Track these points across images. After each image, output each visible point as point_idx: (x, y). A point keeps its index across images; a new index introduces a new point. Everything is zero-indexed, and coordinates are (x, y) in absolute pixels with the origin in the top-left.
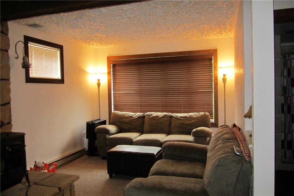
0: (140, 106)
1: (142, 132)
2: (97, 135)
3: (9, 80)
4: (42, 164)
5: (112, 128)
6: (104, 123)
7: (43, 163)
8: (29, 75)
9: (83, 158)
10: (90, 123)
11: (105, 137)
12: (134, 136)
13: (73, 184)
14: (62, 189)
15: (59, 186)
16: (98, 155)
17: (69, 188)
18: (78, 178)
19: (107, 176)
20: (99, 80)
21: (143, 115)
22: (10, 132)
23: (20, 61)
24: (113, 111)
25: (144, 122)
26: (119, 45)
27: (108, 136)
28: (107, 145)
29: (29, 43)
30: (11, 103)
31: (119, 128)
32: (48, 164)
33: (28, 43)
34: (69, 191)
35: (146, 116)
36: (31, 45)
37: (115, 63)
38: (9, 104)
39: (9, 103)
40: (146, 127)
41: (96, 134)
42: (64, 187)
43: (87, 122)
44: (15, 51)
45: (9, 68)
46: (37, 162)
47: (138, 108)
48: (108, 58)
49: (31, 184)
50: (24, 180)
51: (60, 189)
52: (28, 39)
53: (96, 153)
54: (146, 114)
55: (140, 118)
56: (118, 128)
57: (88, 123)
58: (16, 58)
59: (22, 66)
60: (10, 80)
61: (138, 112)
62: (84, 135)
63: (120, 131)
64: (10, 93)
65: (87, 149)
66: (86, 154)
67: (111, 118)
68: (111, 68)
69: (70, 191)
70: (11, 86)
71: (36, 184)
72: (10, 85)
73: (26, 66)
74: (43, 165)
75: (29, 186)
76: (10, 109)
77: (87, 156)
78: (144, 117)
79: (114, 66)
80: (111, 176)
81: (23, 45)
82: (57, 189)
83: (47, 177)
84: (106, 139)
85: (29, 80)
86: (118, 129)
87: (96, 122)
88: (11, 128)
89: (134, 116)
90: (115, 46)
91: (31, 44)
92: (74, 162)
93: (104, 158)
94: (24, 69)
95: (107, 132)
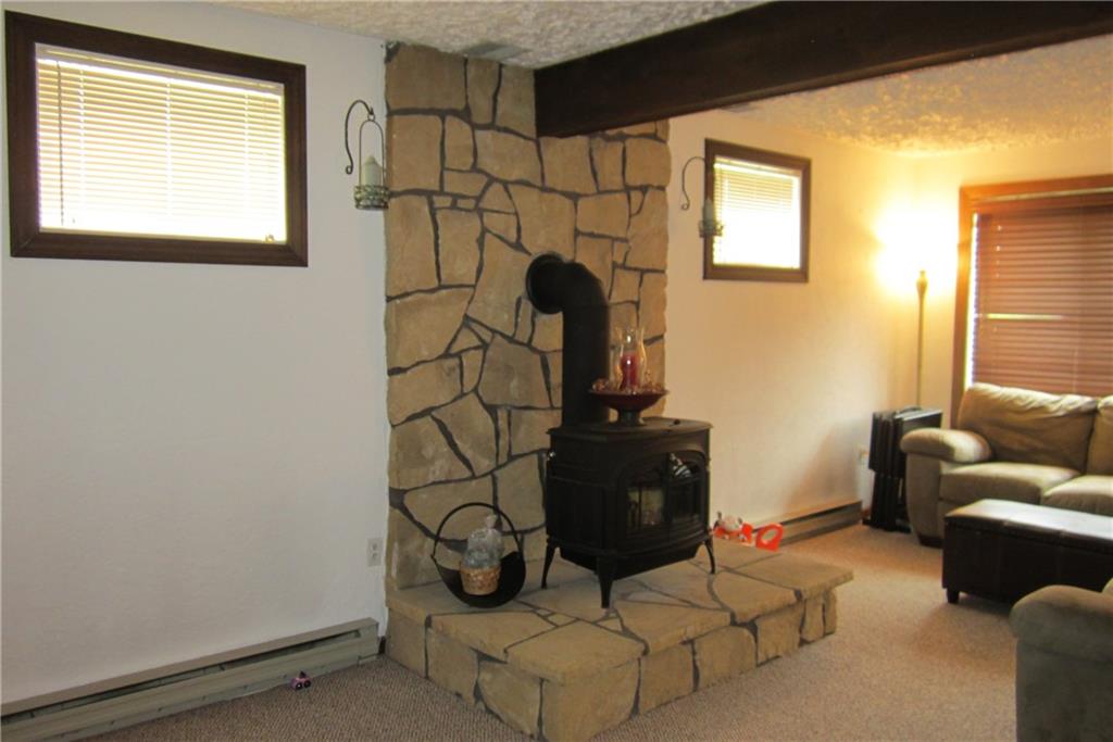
0: (1079, 372)
1: (1081, 468)
2: (909, 459)
3: (663, 272)
4: (737, 522)
5: (964, 443)
6: (934, 421)
7: (740, 521)
8: (712, 257)
9: (851, 531)
10: (884, 418)
11: (938, 468)
12: (1048, 477)
13: (833, 591)
14: (805, 596)
15: (797, 587)
16: (906, 530)
17: (821, 601)
18: (848, 577)
19: (941, 595)
20: (922, 273)
21: (1092, 406)
22: (659, 415)
23: (695, 215)
24: (969, 383)
25: (1092, 431)
26: (1010, 145)
27: (946, 469)
28: (941, 499)
29: (718, 159)
30: (666, 336)
31: (990, 444)
32: (755, 527)
33: (713, 162)
34: (820, 609)
35: (1102, 412)
36: (722, 166)
37: (986, 210)
38: (661, 341)
39: (662, 337)
40: (1097, 452)
41: (903, 456)
42: (808, 593)
43: (874, 416)
44: (681, 187)
45: (666, 239)
46: (723, 517)
47: (1072, 379)
48: (964, 193)
49: (717, 569)
50: (702, 549)
51: (798, 594)
52: (714, 149)
53: (899, 522)
54: (1102, 402)
55: (1077, 414)
56: (985, 442)
57: (878, 416)
58: (683, 207)
59: (700, 231)
60: (668, 272)
61: (1071, 393)
62: (860, 456)
63: (995, 455)
64: (664, 309)
65: (867, 503)
66: (861, 521)
67: (961, 409)
68: (971, 226)
69: (824, 610)
70: (668, 290)
71: (729, 570)
72: (665, 284)
73: (709, 231)
74: (741, 527)
75: (713, 571)
76: (663, 353)
77: (866, 528)
78: (1092, 413)
79: (985, 221)
80: (953, 598)
81: (701, 165)
82: (792, 593)
83: (758, 561)
84: (939, 477)
85: (712, 272)
86: (984, 447)
87: (908, 417)
88: (662, 409)
89: (1054, 407)
90: (993, 149)
91: (721, 163)
92: (822, 539)
93: (927, 541)
94: (701, 241)
95: (945, 452)
